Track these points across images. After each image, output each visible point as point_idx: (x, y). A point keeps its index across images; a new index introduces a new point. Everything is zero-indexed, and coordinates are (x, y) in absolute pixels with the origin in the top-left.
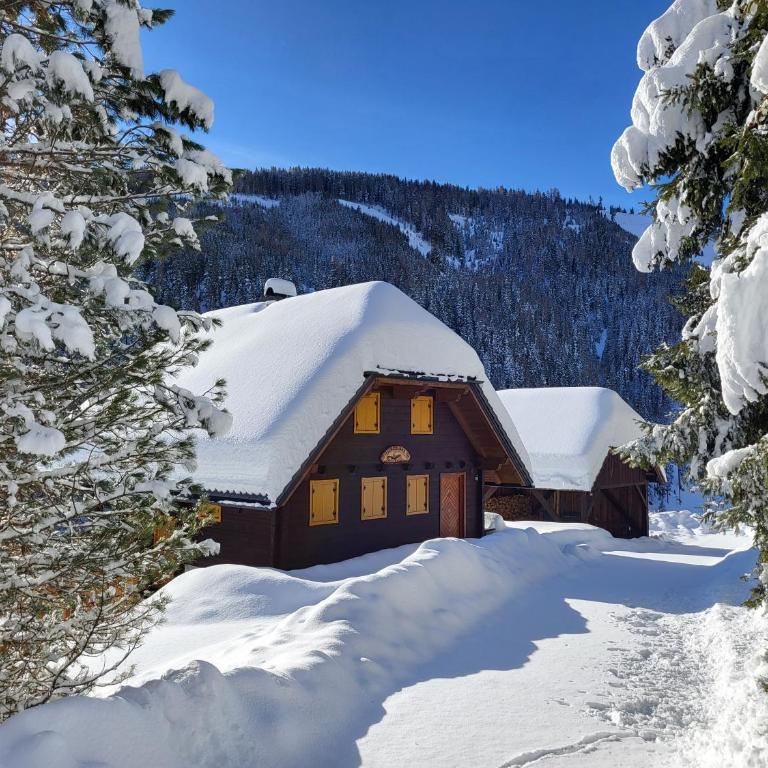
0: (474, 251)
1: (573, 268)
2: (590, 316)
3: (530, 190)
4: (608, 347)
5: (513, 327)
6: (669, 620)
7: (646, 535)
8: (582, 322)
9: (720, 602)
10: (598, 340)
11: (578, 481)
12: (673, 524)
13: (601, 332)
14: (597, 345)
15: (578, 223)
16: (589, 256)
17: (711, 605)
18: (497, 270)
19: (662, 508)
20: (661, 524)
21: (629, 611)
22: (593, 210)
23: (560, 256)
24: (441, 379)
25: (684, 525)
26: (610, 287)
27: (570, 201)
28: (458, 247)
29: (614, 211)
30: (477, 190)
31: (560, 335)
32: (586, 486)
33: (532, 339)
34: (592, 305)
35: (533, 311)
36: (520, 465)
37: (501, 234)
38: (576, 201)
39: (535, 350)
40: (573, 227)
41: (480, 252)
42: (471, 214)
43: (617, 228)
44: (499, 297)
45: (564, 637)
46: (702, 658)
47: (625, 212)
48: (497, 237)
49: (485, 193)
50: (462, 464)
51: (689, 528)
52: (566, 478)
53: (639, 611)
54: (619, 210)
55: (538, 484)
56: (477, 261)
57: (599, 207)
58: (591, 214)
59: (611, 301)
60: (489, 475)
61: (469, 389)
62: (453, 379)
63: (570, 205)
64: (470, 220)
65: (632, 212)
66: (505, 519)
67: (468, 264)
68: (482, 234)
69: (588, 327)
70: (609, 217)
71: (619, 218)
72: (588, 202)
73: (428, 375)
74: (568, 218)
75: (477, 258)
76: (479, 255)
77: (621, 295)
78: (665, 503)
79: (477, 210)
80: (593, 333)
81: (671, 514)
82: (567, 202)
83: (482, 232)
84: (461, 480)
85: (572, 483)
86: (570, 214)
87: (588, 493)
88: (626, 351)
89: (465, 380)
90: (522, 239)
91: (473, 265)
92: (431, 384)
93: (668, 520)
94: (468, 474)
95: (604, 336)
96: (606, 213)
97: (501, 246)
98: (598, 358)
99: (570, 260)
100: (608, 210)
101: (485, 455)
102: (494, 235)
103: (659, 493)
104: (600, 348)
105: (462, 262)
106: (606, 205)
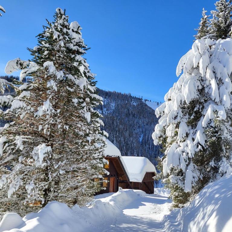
0: (106, 109)
1: (134, 115)
2: (138, 130)
3: (123, 93)
4: (143, 139)
5: (117, 132)
6: (159, 205)
7: (154, 193)
8: (136, 131)
9: (167, 202)
10: (140, 137)
11: (139, 180)
12: (160, 191)
13: (141, 134)
14: (140, 138)
15: (135, 103)
16: (138, 112)
17: (165, 203)
18: (112, 115)
19: (157, 187)
20: (157, 191)
21: (152, 204)
22: (140, 99)
23: (130, 112)
24: (113, 156)
25: (162, 191)
26: (144, 122)
27: (134, 97)
28: (101, 107)
29: (145, 100)
30: (108, 91)
31: (130, 135)
32: (140, 181)
33: (122, 136)
34: (139, 127)
35: (122, 128)
36: (127, 176)
37: (114, 104)
38: (135, 97)
39: (122, 139)
40: (134, 104)
41: (108, 109)
42: (105, 98)
43: (146, 105)
44: (113, 123)
45: (143, 206)
46: (163, 209)
47: (148, 101)
48: (113, 105)
49: (110, 92)
50: (115, 175)
51: (163, 192)
52: (136, 179)
53: (154, 204)
54: (147, 100)
55: (131, 181)
56: (107, 112)
57: (142, 99)
58: (139, 101)
59: (144, 126)
60: (120, 178)
61: (118, 159)
62: (115, 156)
63: (133, 98)
64: (105, 100)
65: (150, 101)
66: (123, 189)
67: (104, 112)
68: (108, 104)
69: (138, 133)
70: (144, 102)
71: (147, 103)
72: (139, 97)
73: (110, 156)
74: (133, 101)
75: (107, 111)
76: (107, 110)
77: (147, 124)
78: (158, 186)
79: (107, 97)
80: (139, 135)
81: (159, 189)
82: (133, 97)
83: (109, 103)
84: (114, 179)
85: (137, 180)
86: (133, 100)
87: (141, 183)
88: (148, 140)
89: (117, 157)
90: (120, 106)
91: (106, 113)
92: (110, 158)
93: (158, 190)
94: (116, 178)
95: (142, 136)
96: (143, 101)
97: (114, 108)
98: (140, 142)
99: (133, 113)
100: (144, 100)
101: (119, 173)
102: (112, 104)
103: (156, 183)
104: (141, 139)
105: (102, 112)
106: (144, 99)
